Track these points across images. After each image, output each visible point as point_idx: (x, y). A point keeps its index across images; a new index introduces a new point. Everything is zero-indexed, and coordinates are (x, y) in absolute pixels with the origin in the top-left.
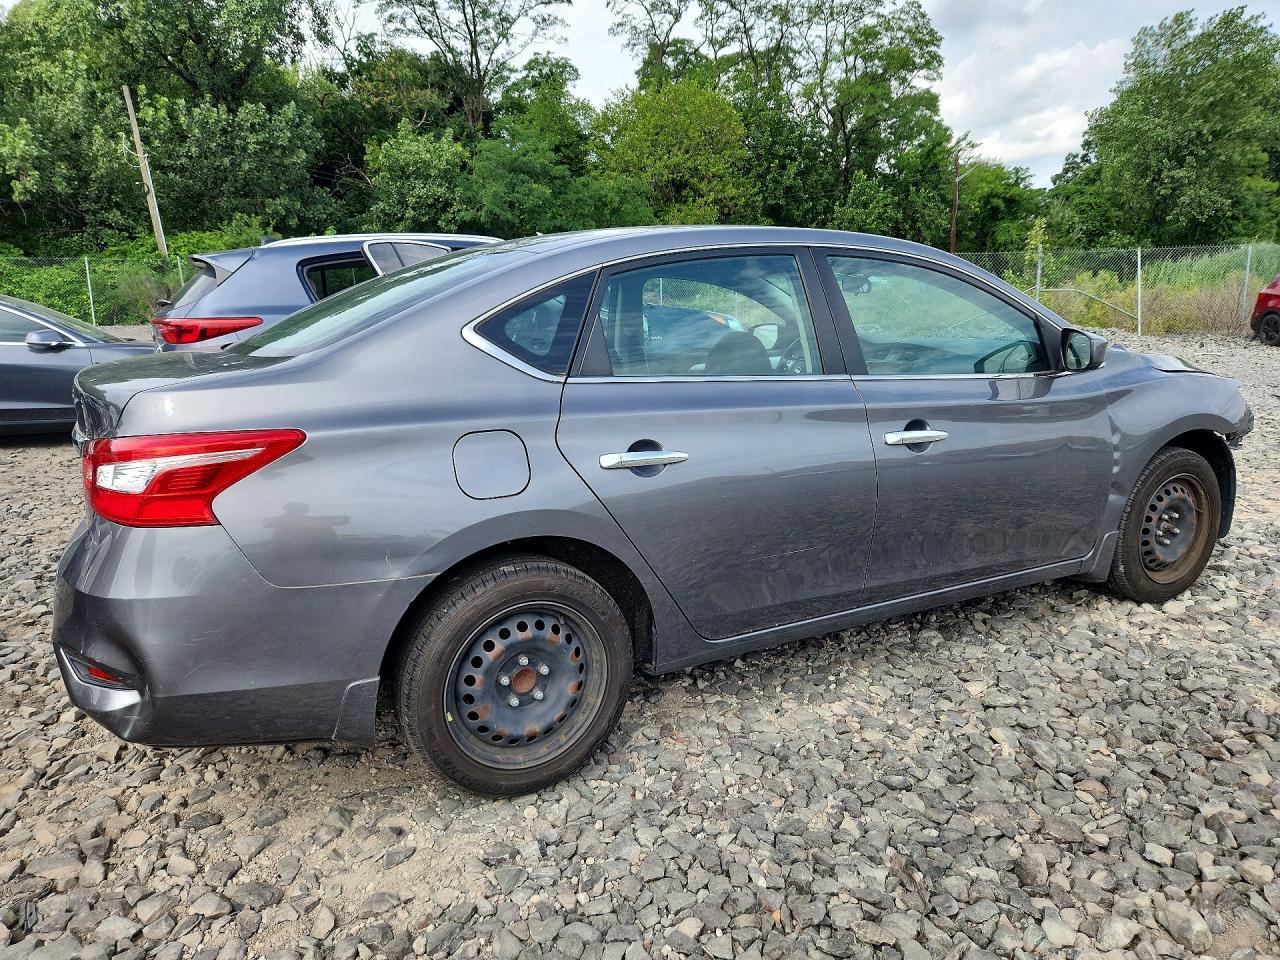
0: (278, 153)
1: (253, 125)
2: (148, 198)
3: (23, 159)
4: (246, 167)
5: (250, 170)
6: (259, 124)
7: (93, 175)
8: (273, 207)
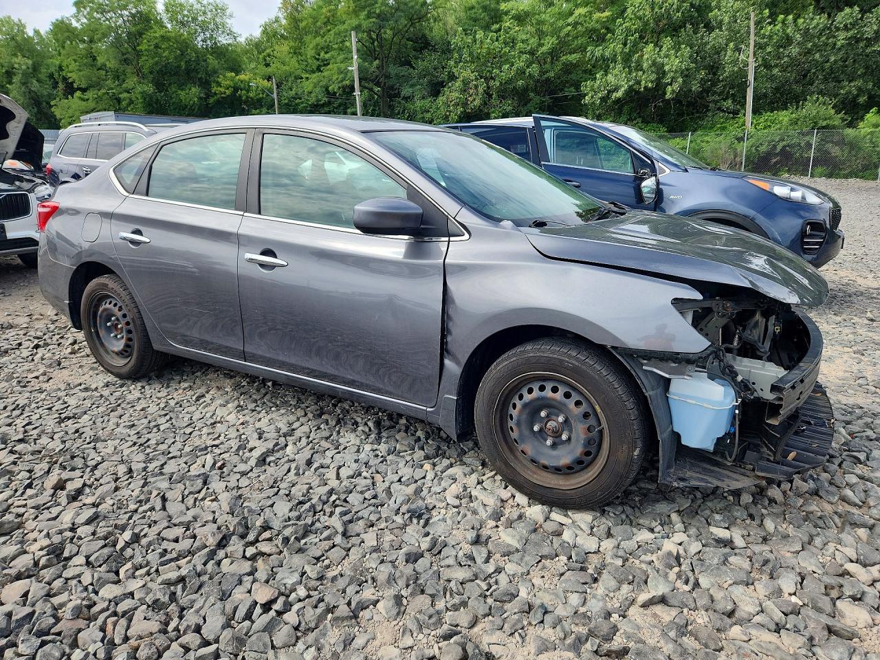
0: (862, 44)
1: (846, 26)
2: (748, 89)
3: (676, 72)
4: (832, 59)
5: (836, 61)
6: (851, 24)
7: (721, 77)
8: (847, 88)
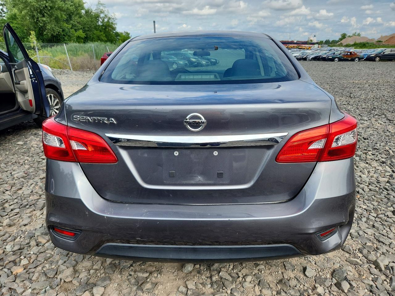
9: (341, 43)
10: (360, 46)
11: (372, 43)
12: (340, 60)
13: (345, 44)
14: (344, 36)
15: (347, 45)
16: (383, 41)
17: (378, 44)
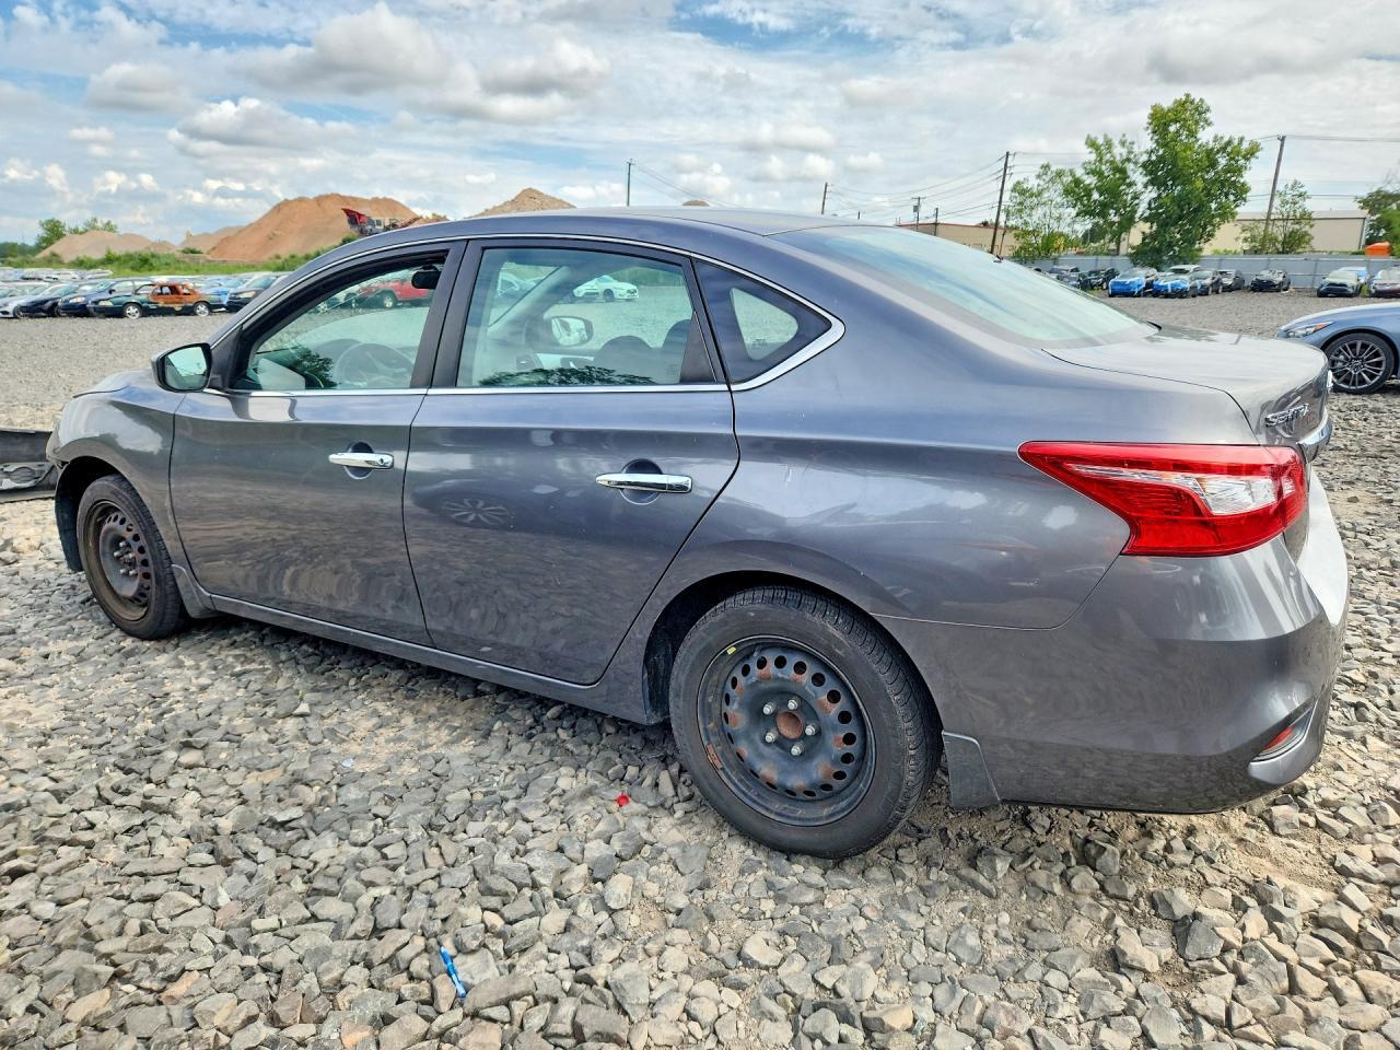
9: (54, 255)
10: (131, 263)
11: (169, 256)
12: (146, 311)
13: (72, 258)
14: (54, 231)
15: (78, 259)
16: (204, 250)
17: (192, 259)
